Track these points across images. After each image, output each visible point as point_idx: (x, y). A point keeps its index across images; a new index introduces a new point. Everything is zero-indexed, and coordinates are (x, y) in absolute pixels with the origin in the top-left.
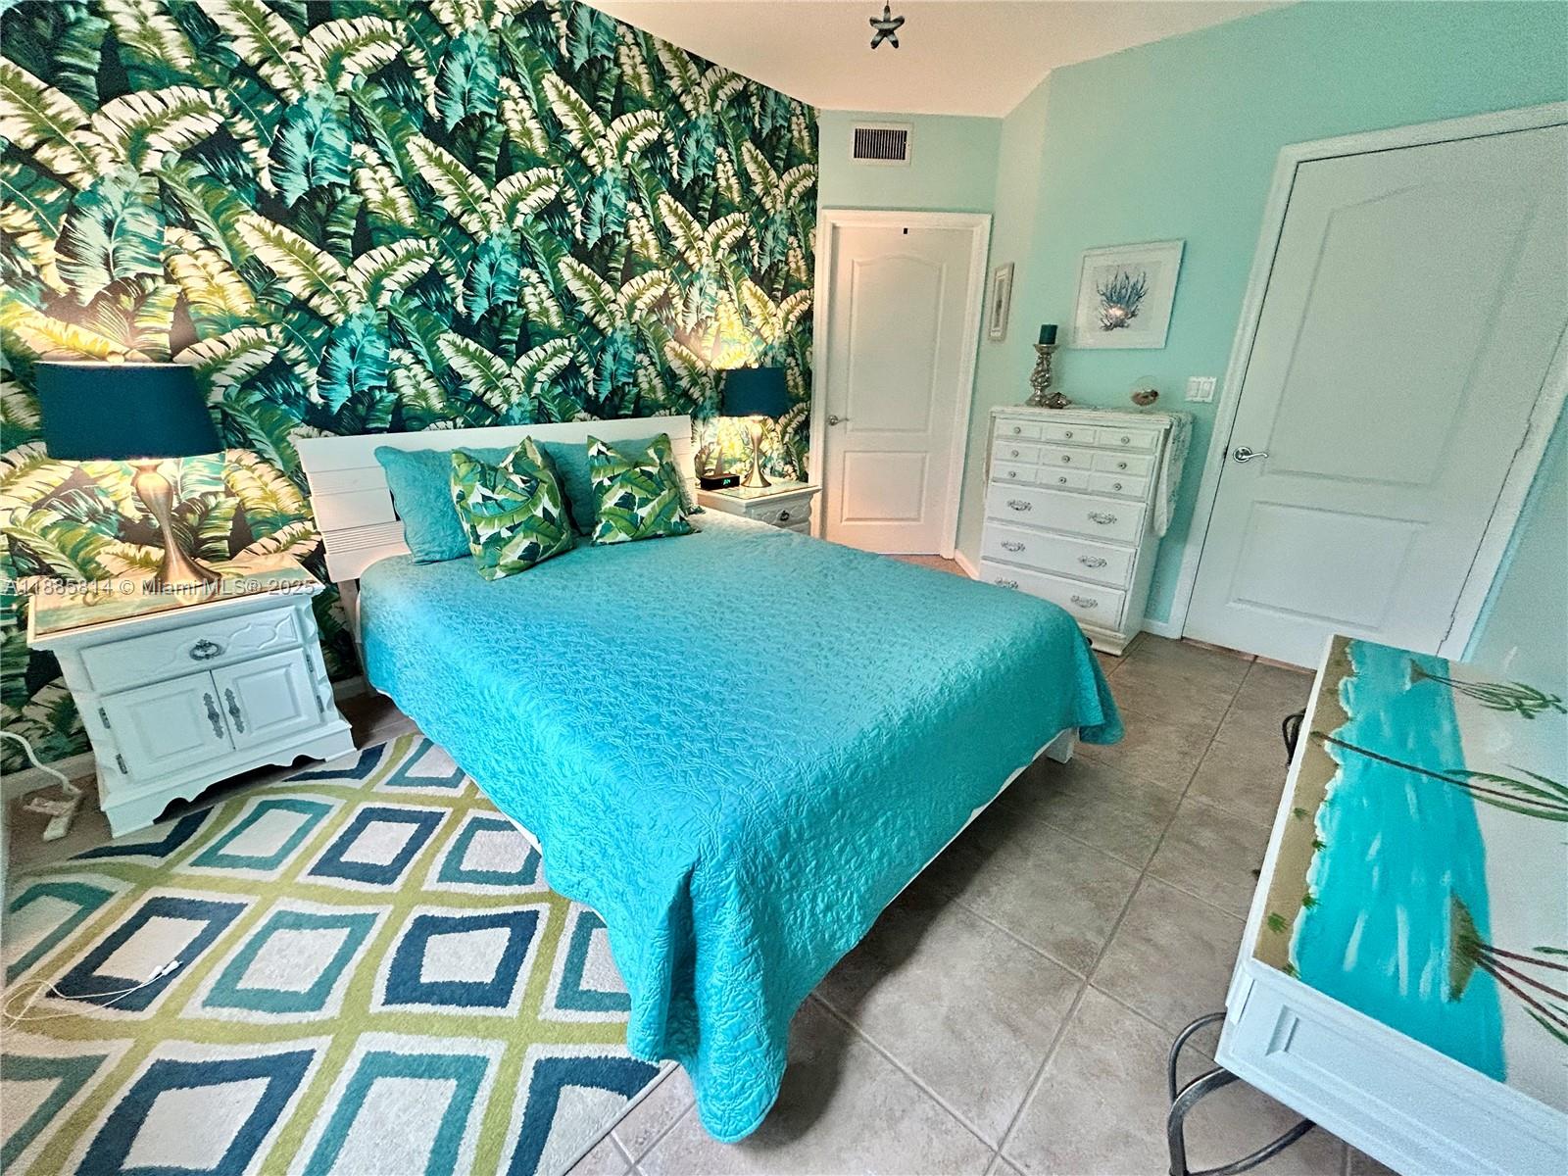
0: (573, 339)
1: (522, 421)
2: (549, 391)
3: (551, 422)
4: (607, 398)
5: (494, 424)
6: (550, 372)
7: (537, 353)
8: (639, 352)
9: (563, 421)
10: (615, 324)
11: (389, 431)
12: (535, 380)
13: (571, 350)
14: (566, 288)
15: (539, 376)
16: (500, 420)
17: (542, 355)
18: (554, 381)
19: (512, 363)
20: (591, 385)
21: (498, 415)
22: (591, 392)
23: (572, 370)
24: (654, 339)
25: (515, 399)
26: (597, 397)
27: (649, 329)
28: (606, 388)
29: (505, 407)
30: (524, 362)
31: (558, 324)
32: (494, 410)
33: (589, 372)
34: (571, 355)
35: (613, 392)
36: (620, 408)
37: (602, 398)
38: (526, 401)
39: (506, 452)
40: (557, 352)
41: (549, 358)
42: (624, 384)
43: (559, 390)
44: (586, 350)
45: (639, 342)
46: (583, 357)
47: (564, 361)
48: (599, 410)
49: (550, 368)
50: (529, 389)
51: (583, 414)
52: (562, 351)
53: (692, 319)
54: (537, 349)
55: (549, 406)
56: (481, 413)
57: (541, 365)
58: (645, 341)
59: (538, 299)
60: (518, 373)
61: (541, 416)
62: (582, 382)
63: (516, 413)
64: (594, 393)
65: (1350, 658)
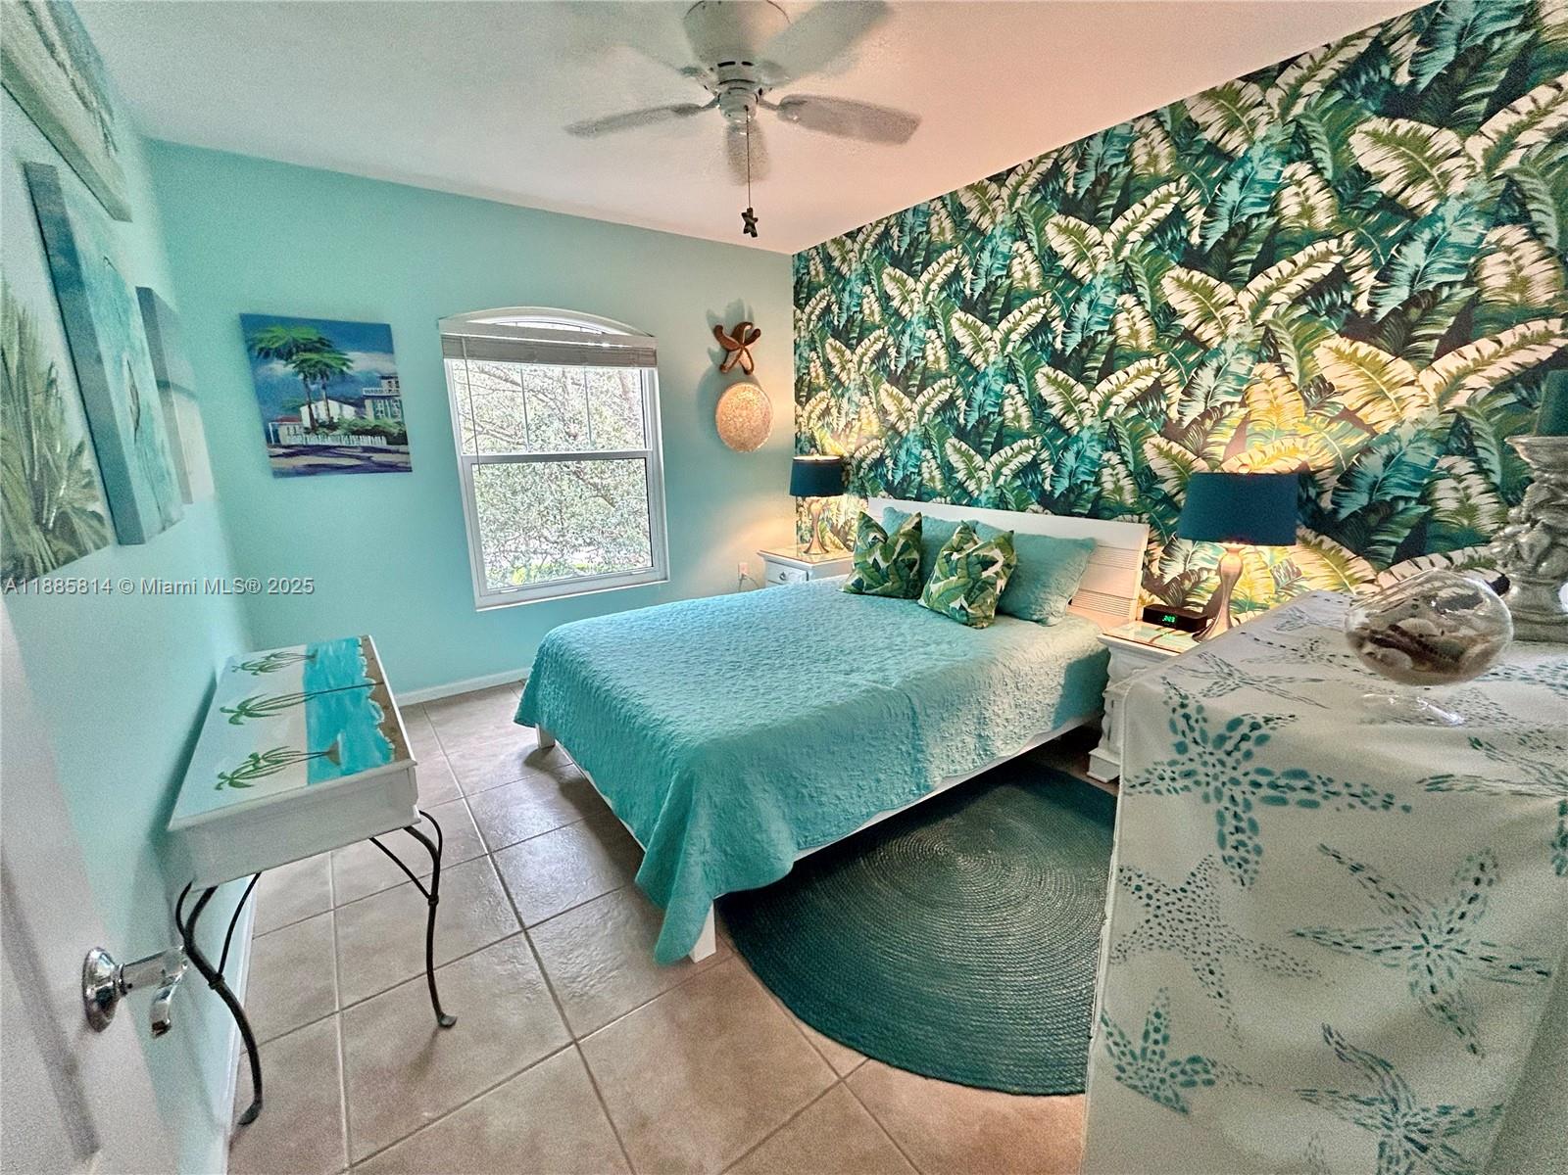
0: (1038, 439)
1: (986, 506)
2: (1010, 483)
3: (1008, 509)
4: (1062, 494)
5: (968, 505)
6: (1014, 467)
7: (1006, 451)
8: (1107, 450)
9: (1019, 510)
10: (1086, 423)
11: (915, 500)
12: (1001, 474)
13: (1035, 449)
14: (1040, 395)
15: (1005, 471)
16: (973, 502)
17: (1010, 453)
18: (1016, 476)
19: (987, 459)
20: (1048, 481)
21: (971, 497)
22: (1047, 487)
23: (1034, 466)
24: (1130, 437)
25: (984, 487)
26: (1052, 492)
27: (1126, 423)
28: (1063, 484)
29: (977, 493)
30: (996, 459)
31: (1026, 427)
32: (969, 494)
33: (1048, 469)
34: (1034, 453)
35: (1070, 490)
36: (1074, 505)
37: (1057, 494)
38: (992, 489)
39: (954, 525)
40: (1022, 451)
41: (1015, 456)
42: (1084, 482)
43: (1019, 483)
44: (1049, 449)
45: (1110, 439)
46: (1045, 455)
47: (1027, 458)
48: (1052, 504)
49: (1014, 465)
50: (996, 479)
51: (1036, 507)
52: (1027, 449)
53: (1195, 410)
54: (1007, 448)
55: (1009, 496)
56: (961, 495)
57: (1008, 461)
58: (1117, 439)
59: (1016, 410)
60: (990, 467)
61: (1001, 503)
62: (1040, 477)
63: (983, 498)
64: (1050, 488)
65: (387, 739)
